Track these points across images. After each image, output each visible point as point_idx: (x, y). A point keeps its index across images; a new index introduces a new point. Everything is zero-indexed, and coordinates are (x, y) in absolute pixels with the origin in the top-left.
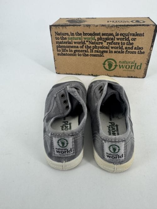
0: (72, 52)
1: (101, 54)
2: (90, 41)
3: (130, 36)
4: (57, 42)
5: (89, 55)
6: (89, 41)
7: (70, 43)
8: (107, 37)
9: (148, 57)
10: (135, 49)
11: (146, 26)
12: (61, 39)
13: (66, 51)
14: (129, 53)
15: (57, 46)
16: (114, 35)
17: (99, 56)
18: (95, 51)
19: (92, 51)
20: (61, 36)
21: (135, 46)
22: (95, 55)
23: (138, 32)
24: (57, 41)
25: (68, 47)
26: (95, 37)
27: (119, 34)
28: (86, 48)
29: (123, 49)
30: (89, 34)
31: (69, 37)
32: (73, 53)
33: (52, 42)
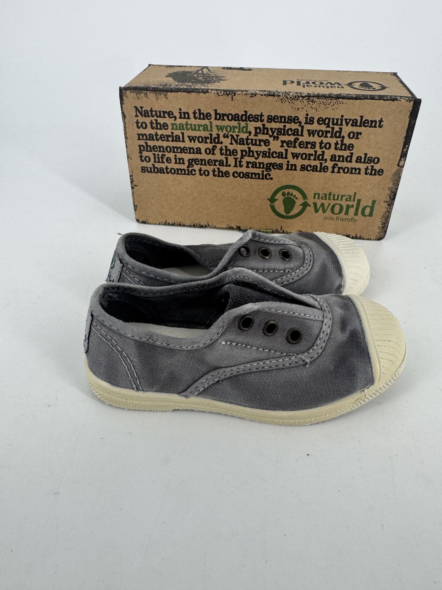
0: (183, 163)
1: (265, 173)
2: (234, 135)
3: (344, 127)
4: (139, 135)
5: (231, 173)
6: (232, 136)
7: (177, 139)
8: (281, 126)
9: (394, 184)
10: (357, 162)
11: (387, 100)
12: (153, 128)
13: (165, 160)
14: (341, 171)
15: (140, 146)
16: (300, 123)
17: (259, 178)
18: (248, 163)
19: (238, 164)
20: (153, 119)
21: (357, 153)
22: (246, 176)
23: (368, 117)
24: (141, 131)
25: (173, 150)
26: (247, 124)
27: (315, 121)
28: (222, 154)
29: (326, 160)
30: (230, 117)
31: (174, 122)
32: (185, 167)
33: (125, 134)
